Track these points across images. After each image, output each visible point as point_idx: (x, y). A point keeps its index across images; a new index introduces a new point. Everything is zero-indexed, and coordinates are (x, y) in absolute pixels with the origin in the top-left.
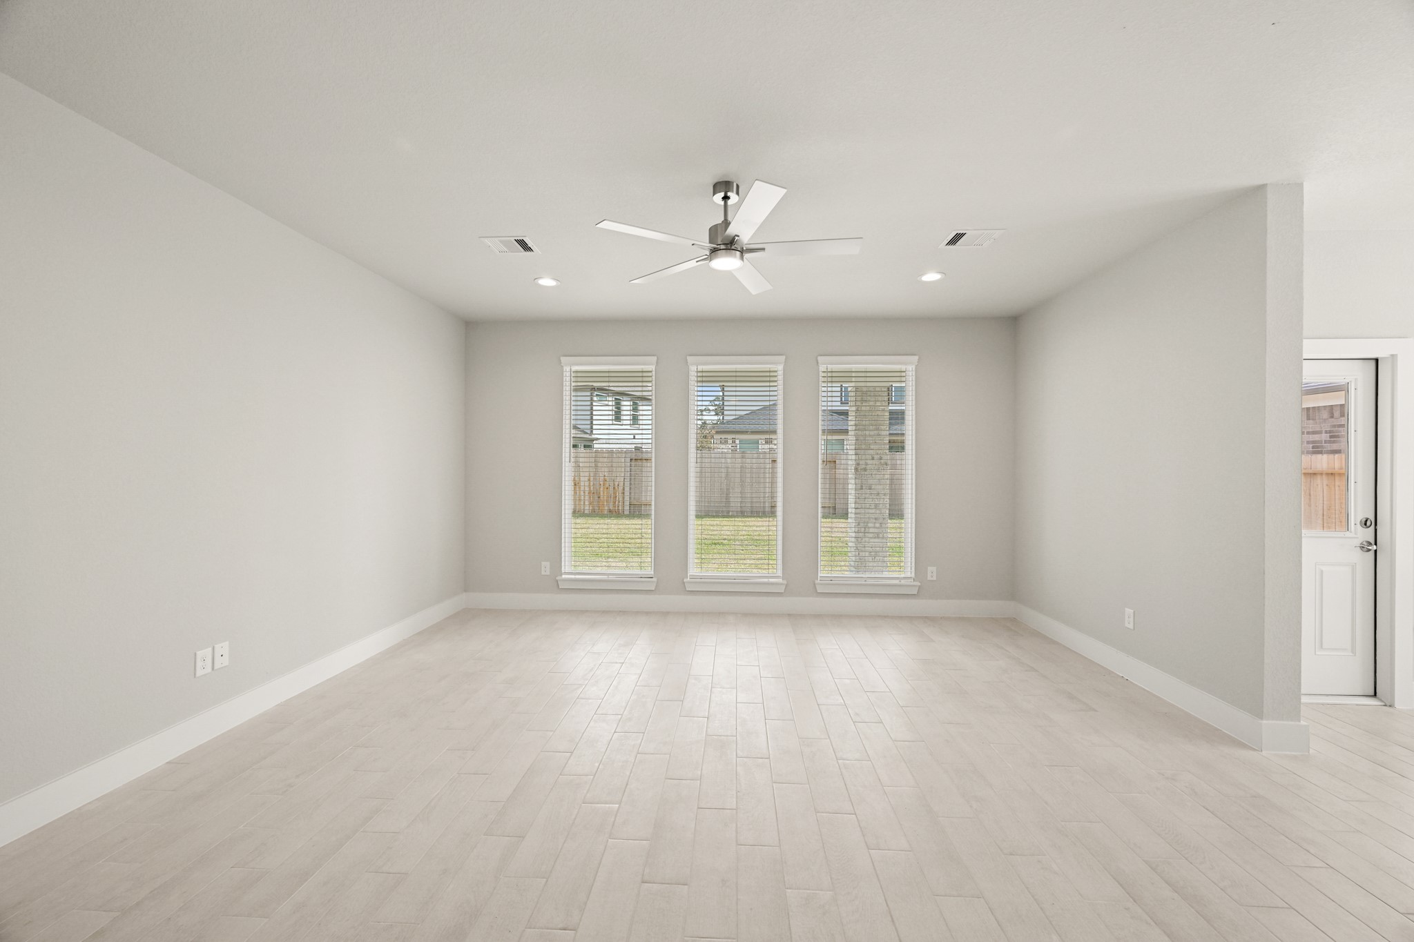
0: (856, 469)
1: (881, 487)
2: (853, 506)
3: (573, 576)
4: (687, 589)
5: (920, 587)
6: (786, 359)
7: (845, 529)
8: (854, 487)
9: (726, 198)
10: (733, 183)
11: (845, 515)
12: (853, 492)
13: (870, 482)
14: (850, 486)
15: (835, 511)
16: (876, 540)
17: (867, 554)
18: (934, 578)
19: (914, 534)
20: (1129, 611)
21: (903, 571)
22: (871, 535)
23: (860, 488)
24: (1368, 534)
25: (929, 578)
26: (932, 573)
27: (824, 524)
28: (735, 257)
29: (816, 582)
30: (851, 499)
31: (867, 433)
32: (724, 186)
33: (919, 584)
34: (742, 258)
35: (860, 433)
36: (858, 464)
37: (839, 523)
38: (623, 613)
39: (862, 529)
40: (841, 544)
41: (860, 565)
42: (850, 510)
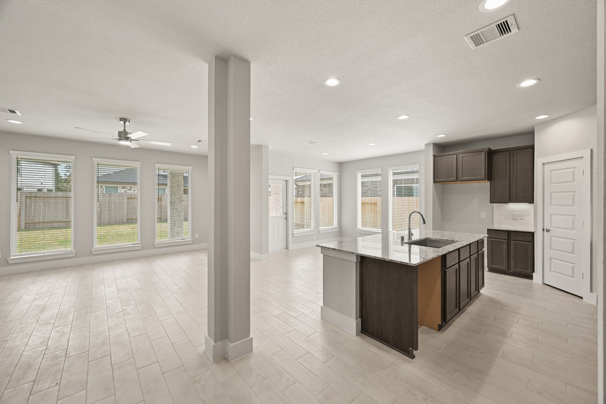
0: (171, 203)
1: (181, 209)
2: (169, 216)
3: (19, 257)
4: (93, 254)
5: (193, 241)
6: (141, 163)
7: (166, 226)
8: (170, 209)
9: (125, 123)
10: (127, 119)
11: (166, 221)
12: (170, 211)
13: (176, 207)
14: (168, 209)
15: (162, 219)
16: (179, 228)
17: (175, 234)
18: (198, 237)
19: (191, 224)
21: (187, 237)
22: (177, 227)
23: (172, 209)
24: (285, 216)
25: (196, 238)
26: (197, 236)
27: (158, 225)
28: (129, 141)
29: (155, 243)
30: (169, 214)
31: (175, 189)
32: (124, 120)
33: (193, 240)
34: (131, 142)
35: (172, 189)
36: (171, 201)
37: (164, 225)
39: (173, 225)
40: (164, 233)
41: (172, 236)
42: (168, 218)
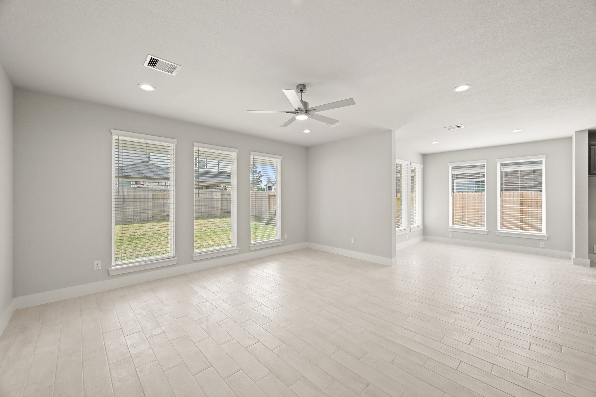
3: (120, 266)
5: (283, 242)
19: (281, 223)
20: (353, 239)
29: (250, 245)
38: (148, 283)
